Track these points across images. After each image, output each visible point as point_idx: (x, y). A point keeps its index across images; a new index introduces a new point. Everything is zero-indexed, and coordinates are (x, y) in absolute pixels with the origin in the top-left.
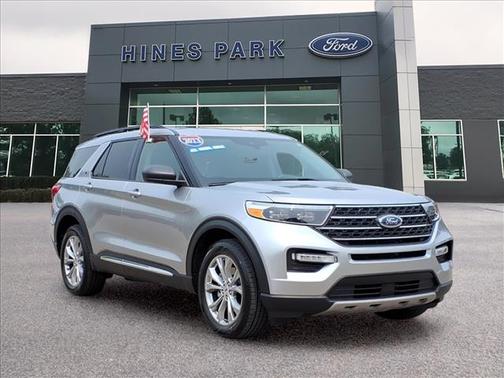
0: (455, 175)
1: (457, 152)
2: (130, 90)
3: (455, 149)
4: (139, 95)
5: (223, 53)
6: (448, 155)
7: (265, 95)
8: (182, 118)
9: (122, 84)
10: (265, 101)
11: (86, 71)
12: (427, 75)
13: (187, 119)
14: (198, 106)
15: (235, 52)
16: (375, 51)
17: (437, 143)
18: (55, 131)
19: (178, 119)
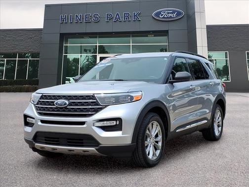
0: (225, 79)
1: (226, 68)
2: (64, 37)
3: (225, 66)
4: (69, 39)
5: (110, 18)
6: (221, 69)
7: (131, 39)
8: (90, 51)
9: (60, 34)
10: (131, 42)
11: (42, 28)
12: (211, 29)
13: (92, 51)
14: (98, 45)
15: (116, 18)
16: (185, 17)
17: (216, 63)
18: (27, 57)
19: (88, 51)
